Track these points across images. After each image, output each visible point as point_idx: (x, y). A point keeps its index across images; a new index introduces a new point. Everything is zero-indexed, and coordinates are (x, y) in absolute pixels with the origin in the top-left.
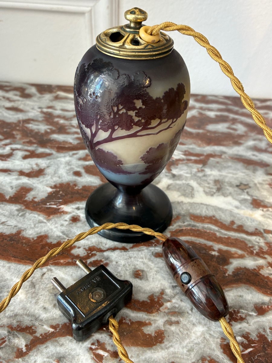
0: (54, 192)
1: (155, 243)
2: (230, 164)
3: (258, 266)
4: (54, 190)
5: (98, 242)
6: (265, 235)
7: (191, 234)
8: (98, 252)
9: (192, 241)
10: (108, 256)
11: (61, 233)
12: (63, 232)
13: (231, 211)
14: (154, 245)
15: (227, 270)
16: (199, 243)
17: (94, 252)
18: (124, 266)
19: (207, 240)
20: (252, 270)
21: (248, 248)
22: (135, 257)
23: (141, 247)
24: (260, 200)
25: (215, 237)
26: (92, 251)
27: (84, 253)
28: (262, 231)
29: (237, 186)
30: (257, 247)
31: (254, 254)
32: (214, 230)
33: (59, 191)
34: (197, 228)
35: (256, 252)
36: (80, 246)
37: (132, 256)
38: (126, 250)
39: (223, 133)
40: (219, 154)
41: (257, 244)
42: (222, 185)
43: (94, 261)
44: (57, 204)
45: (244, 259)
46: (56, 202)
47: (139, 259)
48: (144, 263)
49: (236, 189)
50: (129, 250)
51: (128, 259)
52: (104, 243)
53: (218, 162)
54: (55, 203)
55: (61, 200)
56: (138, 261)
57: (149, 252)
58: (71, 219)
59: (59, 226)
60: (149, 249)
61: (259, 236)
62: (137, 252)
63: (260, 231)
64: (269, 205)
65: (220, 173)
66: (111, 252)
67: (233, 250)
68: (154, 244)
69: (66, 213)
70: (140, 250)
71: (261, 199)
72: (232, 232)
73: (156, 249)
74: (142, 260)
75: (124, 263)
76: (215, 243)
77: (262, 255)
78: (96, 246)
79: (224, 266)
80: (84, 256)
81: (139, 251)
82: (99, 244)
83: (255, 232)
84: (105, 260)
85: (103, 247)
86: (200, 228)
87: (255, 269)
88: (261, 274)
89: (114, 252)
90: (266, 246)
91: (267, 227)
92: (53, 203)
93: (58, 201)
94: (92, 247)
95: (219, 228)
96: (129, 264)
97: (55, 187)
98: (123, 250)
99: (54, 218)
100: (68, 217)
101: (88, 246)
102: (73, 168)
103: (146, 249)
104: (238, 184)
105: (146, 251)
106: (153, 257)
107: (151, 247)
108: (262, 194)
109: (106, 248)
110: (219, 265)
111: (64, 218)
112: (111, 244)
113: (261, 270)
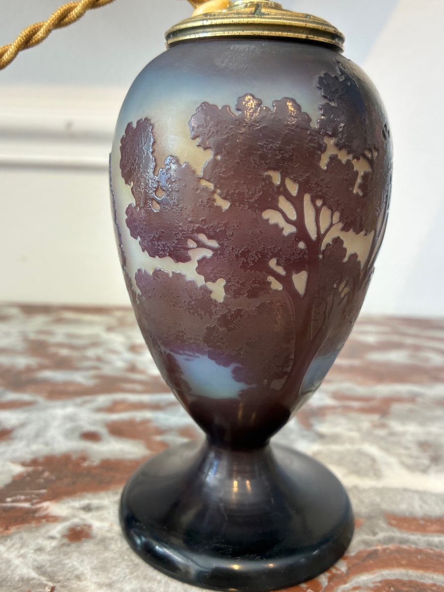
0: (29, 474)
2: (439, 412)
4: (30, 469)
7: (404, 562)
9: (412, 579)
11: (34, 569)
12: (40, 569)
33: (43, 471)
34: (414, 546)
40: (410, 397)
42: (438, 451)
44: (35, 499)
46: (31, 494)
53: (411, 411)
54: (29, 497)
55: (43, 491)
58: (67, 533)
59: (32, 551)
65: (426, 430)
69: (55, 519)
86: (422, 546)
92: (23, 497)
93: (36, 492)
97: (34, 462)
99: (19, 532)
100: (57, 530)
102: (81, 427)
111: (48, 531)
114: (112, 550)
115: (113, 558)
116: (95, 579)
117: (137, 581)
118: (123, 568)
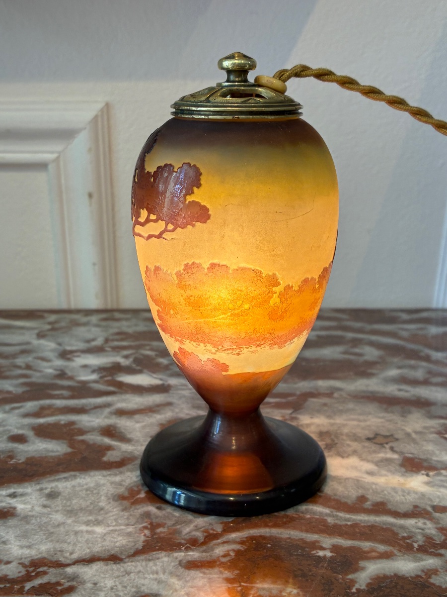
1: (186, 544)
2: (351, 405)
3: (426, 571)
5: (54, 551)
6: (437, 515)
7: (270, 524)
8: (53, 567)
9: (273, 535)
10: (75, 573)
13: (358, 481)
14: (183, 548)
15: (353, 582)
16: (289, 538)
17: (41, 569)
18: (112, 589)
19: (307, 531)
20: (412, 577)
21: (400, 540)
22: (139, 572)
23: (154, 553)
24: (420, 459)
25: (324, 526)
26: (39, 568)
27: (20, 572)
28: (430, 509)
29: (369, 439)
30: (419, 537)
31: (415, 549)
32: (321, 513)
35: (419, 546)
36: (10, 560)
37: (132, 571)
38: (118, 561)
39: (333, 361)
40: (328, 392)
41: (420, 531)
42: (335, 439)
43: (41, 585)
45: (392, 559)
47: (149, 574)
48: (160, 582)
49: (367, 444)
50: (127, 560)
51: (123, 576)
52: (67, 551)
53: (325, 405)
56: (146, 578)
57: (173, 561)
60: (173, 556)
61: (424, 518)
62: (144, 563)
63: (425, 510)
64: (439, 466)
65: (332, 421)
66: (82, 566)
67: (366, 545)
68: (183, 546)
70: (150, 558)
71: (422, 457)
72: (363, 515)
73: (188, 555)
74: (155, 576)
75: (113, 584)
76: (325, 535)
77: (432, 550)
78: (50, 558)
79: (347, 574)
80: (18, 577)
81: (150, 560)
82: (55, 554)
83: (413, 512)
84: (68, 582)
85: (66, 558)
87: (418, 576)
88: (434, 584)
89: (90, 566)
90: (441, 534)
91: (440, 502)
94: (38, 559)
95: (334, 510)
96: (125, 585)
98: (112, 561)
101: (29, 559)
102: (9, 431)
103: (165, 556)
104: (371, 436)
105: (166, 559)
106: (181, 570)
107: (176, 552)
108: (424, 448)
109: (71, 559)
110: (335, 574)
112: (84, 553)
113: (433, 576)
114: (32, 524)
115: (33, 529)
116: (18, 543)
117: (51, 544)
118: (40, 536)
